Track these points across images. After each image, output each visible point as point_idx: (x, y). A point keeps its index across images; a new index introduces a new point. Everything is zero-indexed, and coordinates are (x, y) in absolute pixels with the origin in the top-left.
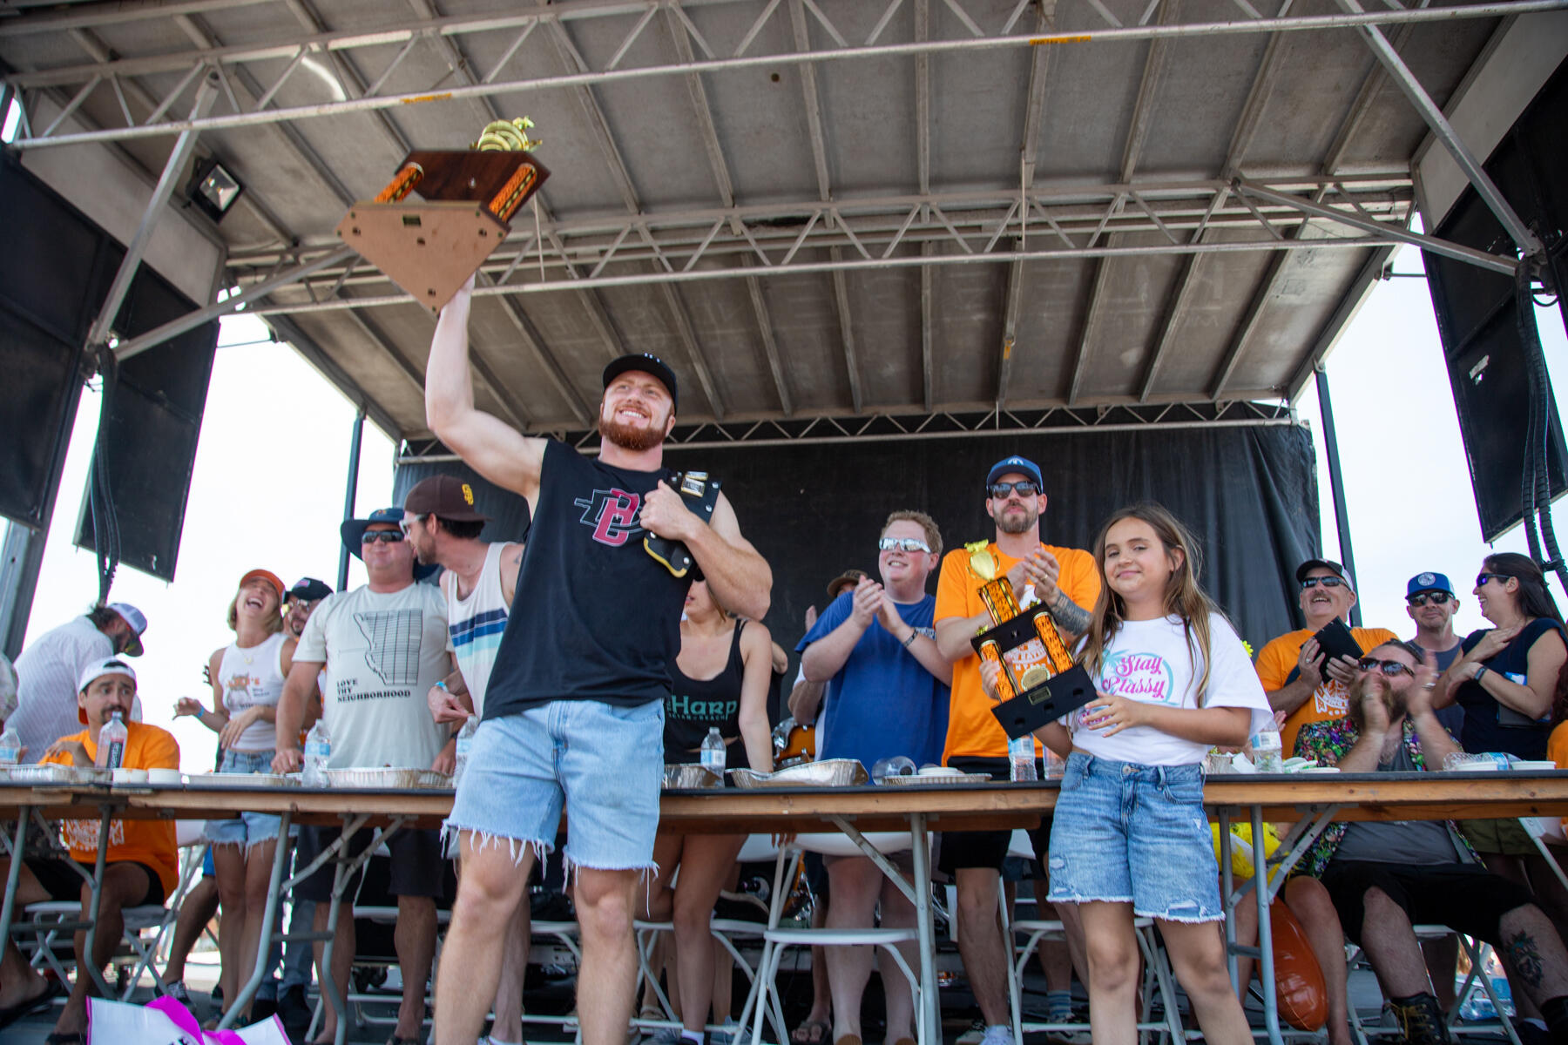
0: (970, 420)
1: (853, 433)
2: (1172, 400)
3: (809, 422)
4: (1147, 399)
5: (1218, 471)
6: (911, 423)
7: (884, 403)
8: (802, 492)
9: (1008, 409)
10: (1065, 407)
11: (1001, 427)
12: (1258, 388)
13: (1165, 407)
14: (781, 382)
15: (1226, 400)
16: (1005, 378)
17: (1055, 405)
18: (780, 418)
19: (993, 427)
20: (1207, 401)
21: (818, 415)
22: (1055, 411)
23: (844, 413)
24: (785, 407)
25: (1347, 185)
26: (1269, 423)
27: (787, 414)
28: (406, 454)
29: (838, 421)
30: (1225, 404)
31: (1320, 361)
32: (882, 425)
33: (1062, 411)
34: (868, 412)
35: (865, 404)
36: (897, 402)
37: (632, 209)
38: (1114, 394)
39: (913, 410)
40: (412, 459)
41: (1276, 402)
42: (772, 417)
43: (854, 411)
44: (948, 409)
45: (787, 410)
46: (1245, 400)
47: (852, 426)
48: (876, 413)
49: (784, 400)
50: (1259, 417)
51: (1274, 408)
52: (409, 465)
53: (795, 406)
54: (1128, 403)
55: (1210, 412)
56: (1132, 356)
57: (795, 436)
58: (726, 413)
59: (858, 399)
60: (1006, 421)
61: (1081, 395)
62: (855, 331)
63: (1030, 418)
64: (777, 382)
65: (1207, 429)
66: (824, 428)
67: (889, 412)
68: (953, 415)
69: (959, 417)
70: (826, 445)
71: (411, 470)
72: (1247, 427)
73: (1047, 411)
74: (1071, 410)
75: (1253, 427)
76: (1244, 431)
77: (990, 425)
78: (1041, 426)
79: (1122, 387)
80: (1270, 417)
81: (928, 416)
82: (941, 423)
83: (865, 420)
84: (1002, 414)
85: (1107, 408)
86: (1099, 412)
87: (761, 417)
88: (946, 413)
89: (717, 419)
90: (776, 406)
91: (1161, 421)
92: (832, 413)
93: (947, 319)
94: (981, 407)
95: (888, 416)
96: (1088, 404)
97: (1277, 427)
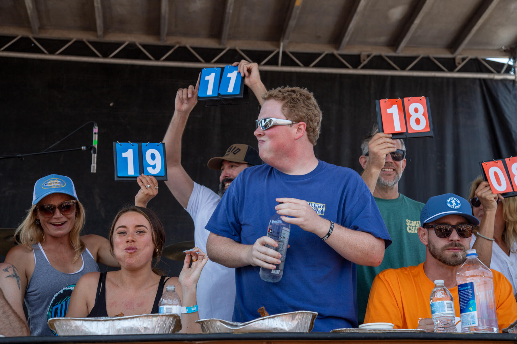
0: (258, 56)
1: (157, 59)
2: (422, 53)
3: (119, 44)
4: (403, 51)
5: (456, 114)
6: (208, 54)
7: (186, 34)
8: (111, 104)
9: (290, 49)
10: (336, 52)
11: (283, 64)
12: (491, 48)
13: (415, 58)
14: (99, 5)
15: (464, 56)
16: (292, 23)
17: (327, 50)
18: (92, 38)
19: (276, 64)
20: (449, 56)
21: (127, 39)
22: (327, 55)
23: (150, 40)
24: (98, 29)
26: (498, 77)
27: (100, 36)
29: (144, 46)
30: (463, 59)
32: (183, 54)
33: (332, 55)
34: (170, 41)
35: (170, 34)
36: (196, 35)
38: (376, 44)
39: (210, 44)
41: (505, 60)
42: (86, 37)
43: (159, 40)
45: (100, 32)
46: (480, 57)
47: (157, 52)
48: (178, 43)
49: (99, 22)
50: (489, 72)
51: (503, 65)
53: (107, 29)
54: (386, 52)
55: (450, 65)
57: (105, 56)
58: (42, 28)
59: (165, 28)
60: (287, 61)
61: (349, 43)
63: (307, 58)
64: (96, 4)
65: (448, 79)
66: (132, 51)
67: (189, 42)
68: (243, 51)
70: (133, 66)
72: (480, 79)
73: (320, 54)
74: (341, 55)
75: (484, 80)
76: (478, 82)
77: (275, 62)
78: (315, 66)
79: (383, 39)
80: (499, 72)
81: (222, 50)
82: (234, 56)
83: (168, 48)
84: (284, 53)
85: (368, 56)
86: (362, 58)
87: (75, 36)
88: (237, 49)
89: (32, 32)
90: (91, 27)
91: (412, 69)
92: (140, 38)
94: (266, 46)
95: (188, 46)
96: (354, 51)
97: (503, 81)
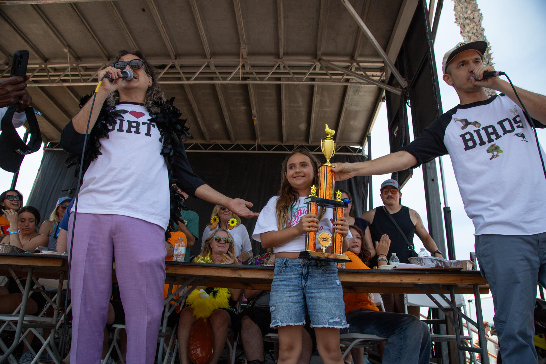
0: (248, 147)
1: (206, 149)
3: (191, 144)
4: (312, 143)
6: (227, 147)
7: (217, 139)
9: (262, 144)
10: (282, 144)
11: (258, 150)
12: (352, 142)
15: (340, 145)
16: (258, 132)
17: (279, 143)
19: (256, 150)
21: (194, 142)
22: (279, 145)
23: (203, 142)
25: (362, 64)
26: (354, 154)
28: (48, 147)
29: (201, 144)
30: (340, 147)
31: (369, 132)
32: (217, 147)
33: (281, 145)
34: (212, 142)
35: (210, 139)
37: (105, 58)
38: (299, 140)
39: (227, 142)
40: (50, 149)
41: (358, 147)
43: (206, 141)
44: (240, 142)
46: (347, 146)
47: (206, 146)
48: (215, 142)
50: (351, 152)
51: (357, 149)
52: (49, 151)
54: (304, 144)
56: (303, 127)
59: (207, 137)
60: (260, 148)
61: (286, 140)
62: (200, 111)
63: (269, 147)
66: (196, 147)
67: (219, 142)
68: (242, 145)
69: (244, 145)
70: (196, 153)
71: (49, 153)
72: (346, 155)
73: (276, 145)
74: (284, 145)
75: (349, 155)
77: (254, 149)
78: (273, 151)
79: (302, 138)
80: (355, 152)
81: (233, 145)
82: (238, 147)
83: (210, 145)
84: (259, 145)
85: (297, 146)
86: (294, 147)
88: (240, 144)
91: (316, 151)
92: (199, 141)
93: (232, 108)
94: (252, 143)
95: (219, 144)
96: (291, 143)
97: (357, 156)
